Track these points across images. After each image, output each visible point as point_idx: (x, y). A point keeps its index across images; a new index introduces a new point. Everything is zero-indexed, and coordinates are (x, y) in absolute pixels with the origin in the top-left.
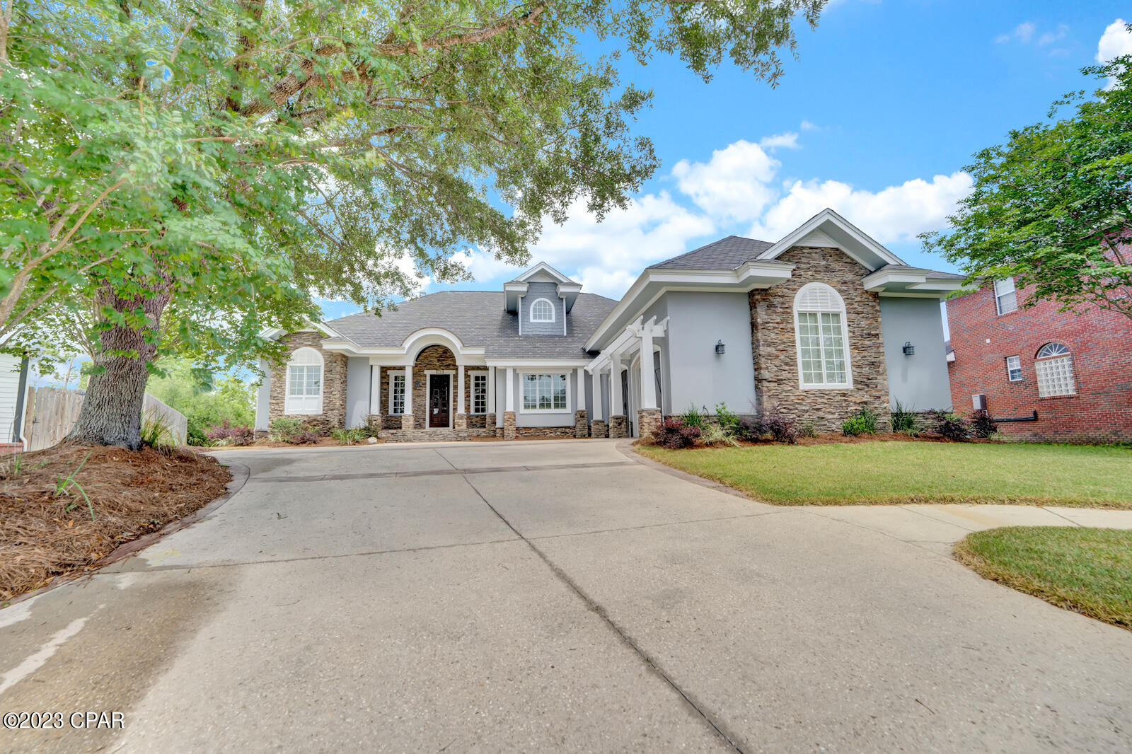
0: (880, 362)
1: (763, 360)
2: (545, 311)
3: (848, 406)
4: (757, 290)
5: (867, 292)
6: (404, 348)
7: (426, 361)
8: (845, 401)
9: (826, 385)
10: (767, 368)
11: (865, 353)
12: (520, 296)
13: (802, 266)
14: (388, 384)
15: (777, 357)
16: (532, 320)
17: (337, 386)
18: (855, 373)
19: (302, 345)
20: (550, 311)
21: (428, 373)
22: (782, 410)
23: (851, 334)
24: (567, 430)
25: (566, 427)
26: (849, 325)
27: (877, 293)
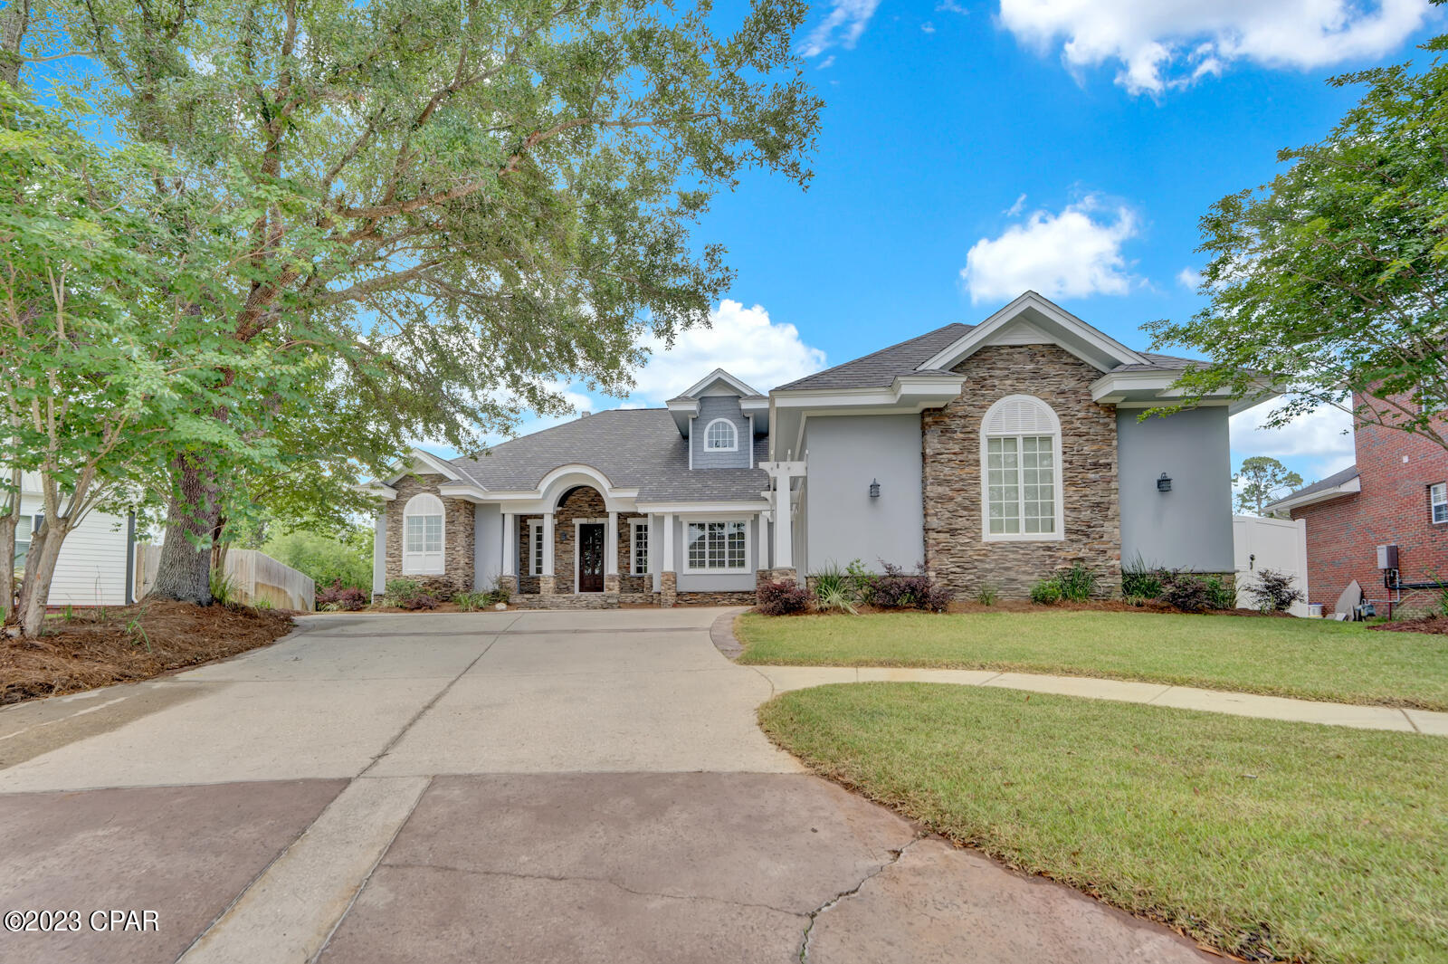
0: (1109, 503)
1: (932, 503)
2: (724, 436)
3: (1054, 564)
4: (928, 410)
5: (1096, 404)
6: (539, 492)
7: (575, 507)
8: (1051, 556)
9: (1023, 536)
10: (936, 515)
11: (1087, 491)
12: (691, 417)
13: (997, 373)
14: (528, 536)
15: (952, 499)
16: (707, 449)
17: (461, 540)
18: (1069, 519)
19: (419, 490)
20: (731, 435)
21: (577, 522)
22: (954, 570)
23: (1067, 465)
24: (746, 596)
25: (744, 593)
26: (1065, 453)
27: (1114, 405)
